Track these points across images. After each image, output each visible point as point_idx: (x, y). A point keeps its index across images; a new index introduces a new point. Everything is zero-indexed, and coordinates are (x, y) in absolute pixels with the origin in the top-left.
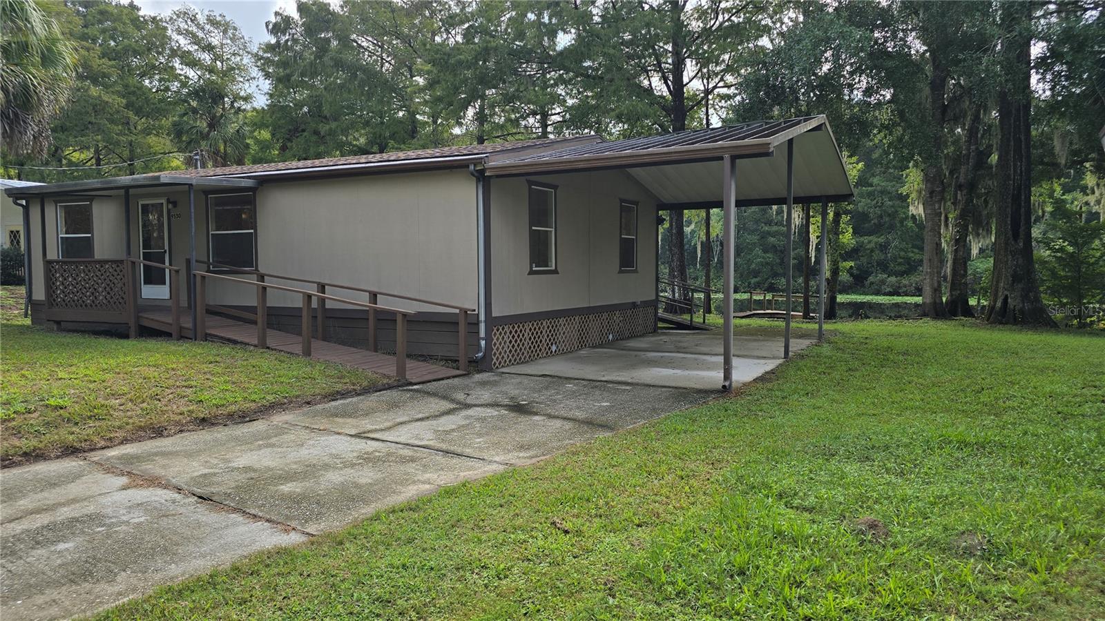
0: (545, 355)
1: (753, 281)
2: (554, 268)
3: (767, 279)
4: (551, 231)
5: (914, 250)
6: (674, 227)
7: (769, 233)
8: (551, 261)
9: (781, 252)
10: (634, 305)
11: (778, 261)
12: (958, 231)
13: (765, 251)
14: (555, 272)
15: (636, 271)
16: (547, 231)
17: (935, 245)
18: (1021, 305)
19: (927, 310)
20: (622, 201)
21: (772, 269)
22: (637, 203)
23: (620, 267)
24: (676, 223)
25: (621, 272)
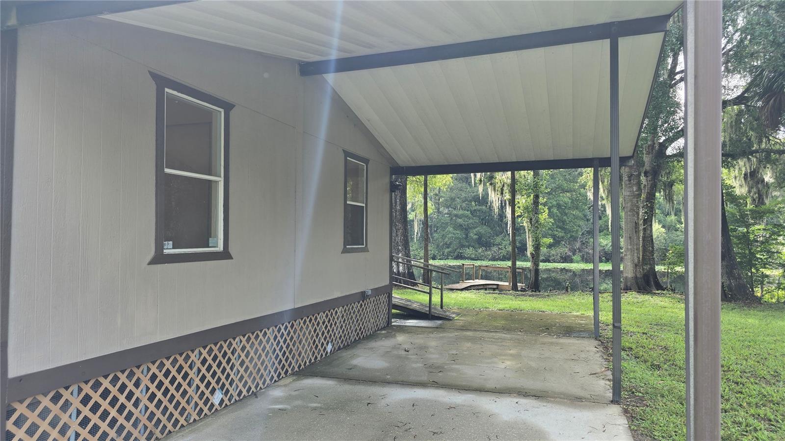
0: (194, 416)
1: (447, 250)
2: (220, 248)
3: (456, 250)
4: (217, 182)
5: (558, 229)
6: (398, 203)
7: (456, 216)
8: (216, 236)
9: (466, 229)
10: (363, 296)
11: (464, 236)
12: (646, 213)
13: (455, 229)
14: (225, 255)
15: (365, 250)
16: (210, 181)
17: (634, 224)
18: (728, 282)
19: (629, 284)
20: (347, 154)
21: (460, 242)
22: (366, 161)
23: (345, 245)
24: (400, 200)
25: (345, 251)
